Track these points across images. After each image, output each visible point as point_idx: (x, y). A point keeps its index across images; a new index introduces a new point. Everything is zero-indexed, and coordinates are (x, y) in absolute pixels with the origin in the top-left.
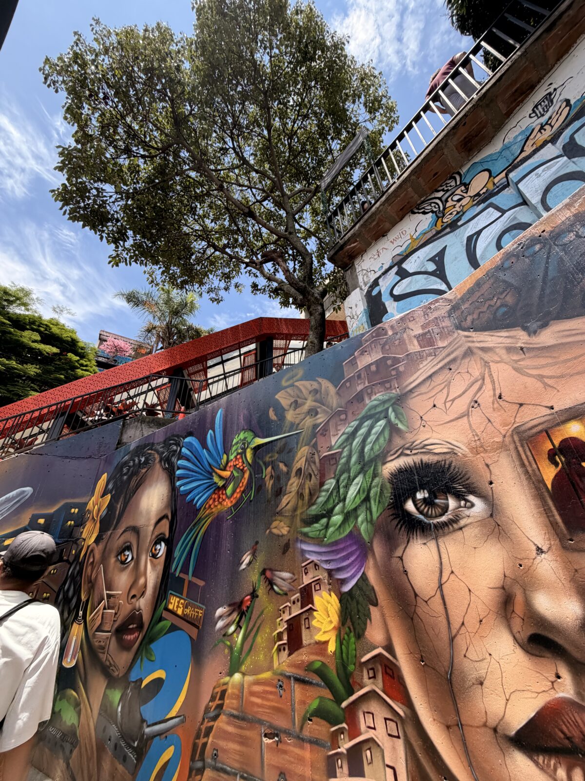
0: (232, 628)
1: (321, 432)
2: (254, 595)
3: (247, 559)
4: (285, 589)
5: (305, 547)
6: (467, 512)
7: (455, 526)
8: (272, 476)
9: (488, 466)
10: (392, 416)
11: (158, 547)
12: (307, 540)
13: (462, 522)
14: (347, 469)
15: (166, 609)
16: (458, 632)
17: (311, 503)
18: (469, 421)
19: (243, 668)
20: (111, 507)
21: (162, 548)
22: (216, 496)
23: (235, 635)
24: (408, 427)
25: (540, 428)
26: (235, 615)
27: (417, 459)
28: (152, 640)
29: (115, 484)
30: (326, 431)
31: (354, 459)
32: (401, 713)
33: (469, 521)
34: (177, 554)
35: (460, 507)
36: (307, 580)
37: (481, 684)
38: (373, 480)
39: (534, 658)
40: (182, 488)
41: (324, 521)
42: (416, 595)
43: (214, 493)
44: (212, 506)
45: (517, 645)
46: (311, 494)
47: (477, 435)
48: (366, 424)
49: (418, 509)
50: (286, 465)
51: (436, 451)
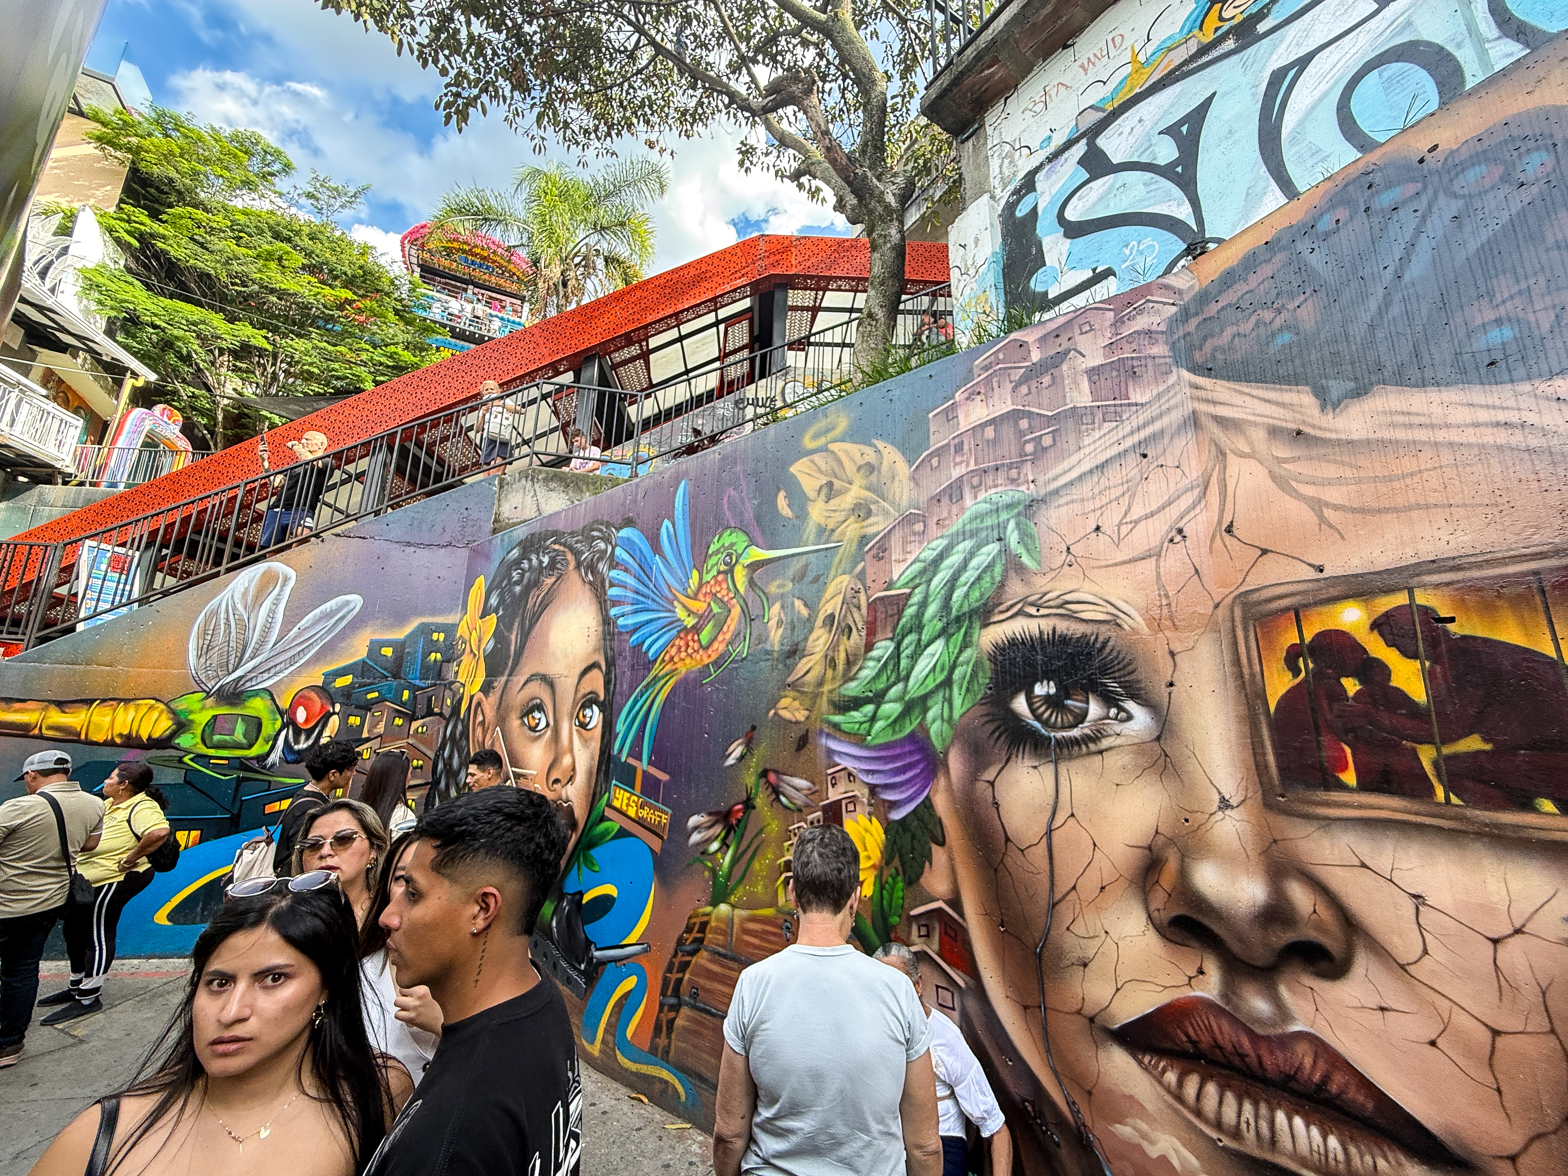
0: (715, 846)
1: (874, 551)
2: (749, 804)
3: (737, 750)
4: (799, 802)
5: (833, 745)
6: (1118, 727)
7: (1092, 747)
8: (780, 623)
9: (1172, 654)
10: (1013, 537)
11: (588, 712)
12: (838, 735)
13: (1105, 743)
14: (918, 626)
15: (609, 805)
16: (1064, 897)
17: (848, 678)
18: (1158, 567)
19: (733, 899)
20: (499, 636)
21: (595, 716)
22: (682, 643)
23: (719, 855)
24: (1039, 563)
25: (1286, 602)
26: (718, 829)
27: (1046, 625)
28: (592, 845)
29: (501, 596)
30: (884, 551)
31: (932, 609)
32: (962, 983)
33: (1119, 741)
34: (620, 727)
35: (1108, 718)
36: (834, 795)
37: (1085, 965)
38: (961, 651)
39: (1172, 945)
40: (621, 621)
41: (869, 708)
42: (1008, 839)
43: (678, 636)
44: (676, 659)
45: (1151, 926)
46: (849, 663)
47: (1167, 596)
48: (961, 547)
49: (1033, 711)
50: (806, 605)
51: (1084, 616)
